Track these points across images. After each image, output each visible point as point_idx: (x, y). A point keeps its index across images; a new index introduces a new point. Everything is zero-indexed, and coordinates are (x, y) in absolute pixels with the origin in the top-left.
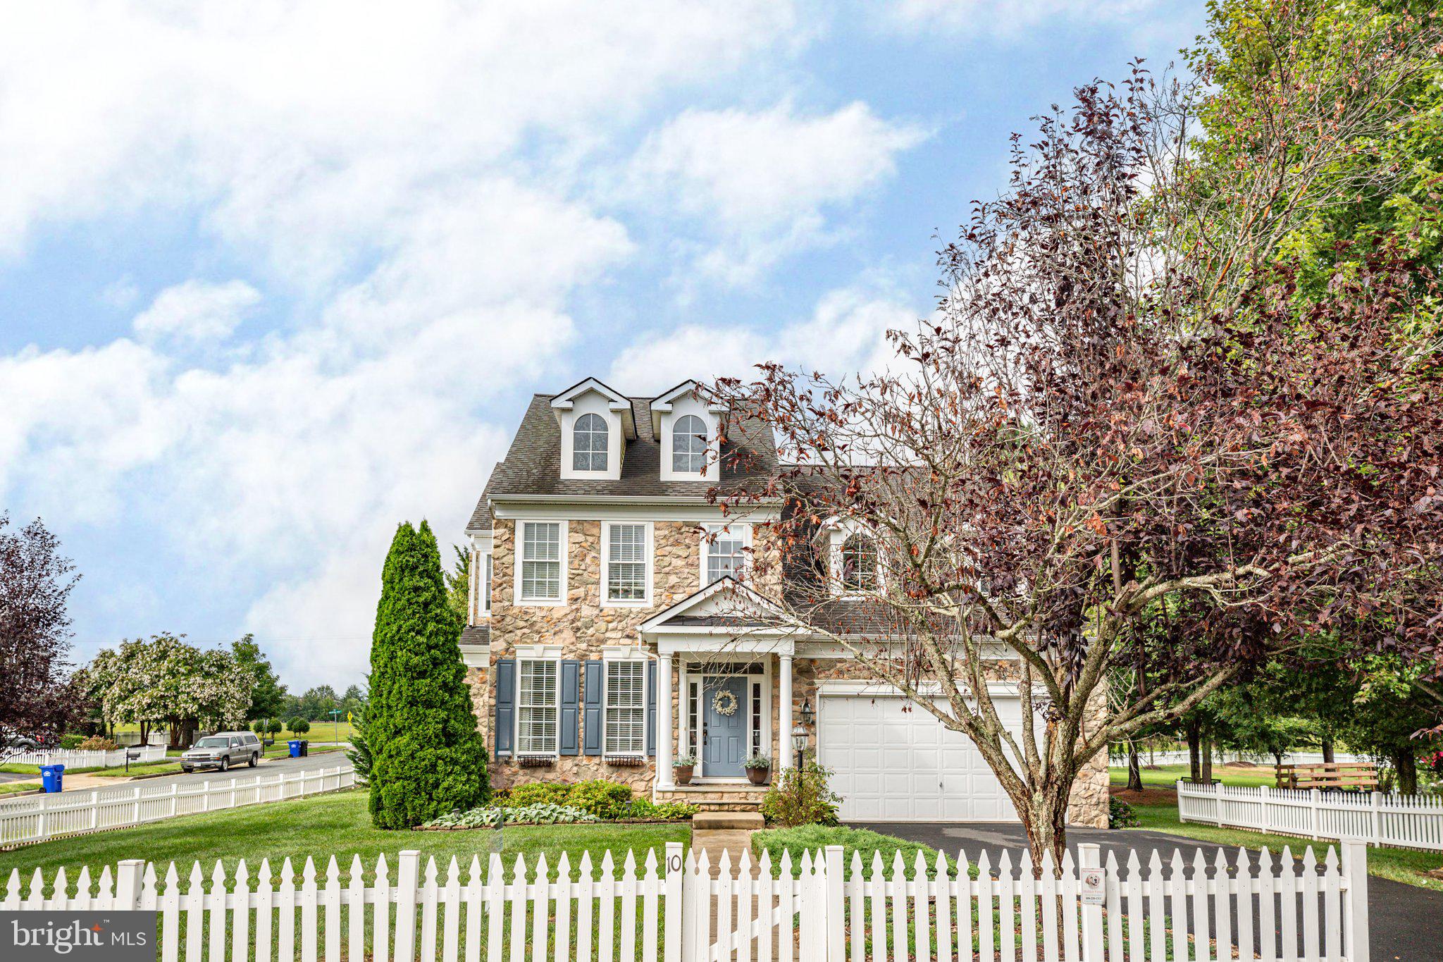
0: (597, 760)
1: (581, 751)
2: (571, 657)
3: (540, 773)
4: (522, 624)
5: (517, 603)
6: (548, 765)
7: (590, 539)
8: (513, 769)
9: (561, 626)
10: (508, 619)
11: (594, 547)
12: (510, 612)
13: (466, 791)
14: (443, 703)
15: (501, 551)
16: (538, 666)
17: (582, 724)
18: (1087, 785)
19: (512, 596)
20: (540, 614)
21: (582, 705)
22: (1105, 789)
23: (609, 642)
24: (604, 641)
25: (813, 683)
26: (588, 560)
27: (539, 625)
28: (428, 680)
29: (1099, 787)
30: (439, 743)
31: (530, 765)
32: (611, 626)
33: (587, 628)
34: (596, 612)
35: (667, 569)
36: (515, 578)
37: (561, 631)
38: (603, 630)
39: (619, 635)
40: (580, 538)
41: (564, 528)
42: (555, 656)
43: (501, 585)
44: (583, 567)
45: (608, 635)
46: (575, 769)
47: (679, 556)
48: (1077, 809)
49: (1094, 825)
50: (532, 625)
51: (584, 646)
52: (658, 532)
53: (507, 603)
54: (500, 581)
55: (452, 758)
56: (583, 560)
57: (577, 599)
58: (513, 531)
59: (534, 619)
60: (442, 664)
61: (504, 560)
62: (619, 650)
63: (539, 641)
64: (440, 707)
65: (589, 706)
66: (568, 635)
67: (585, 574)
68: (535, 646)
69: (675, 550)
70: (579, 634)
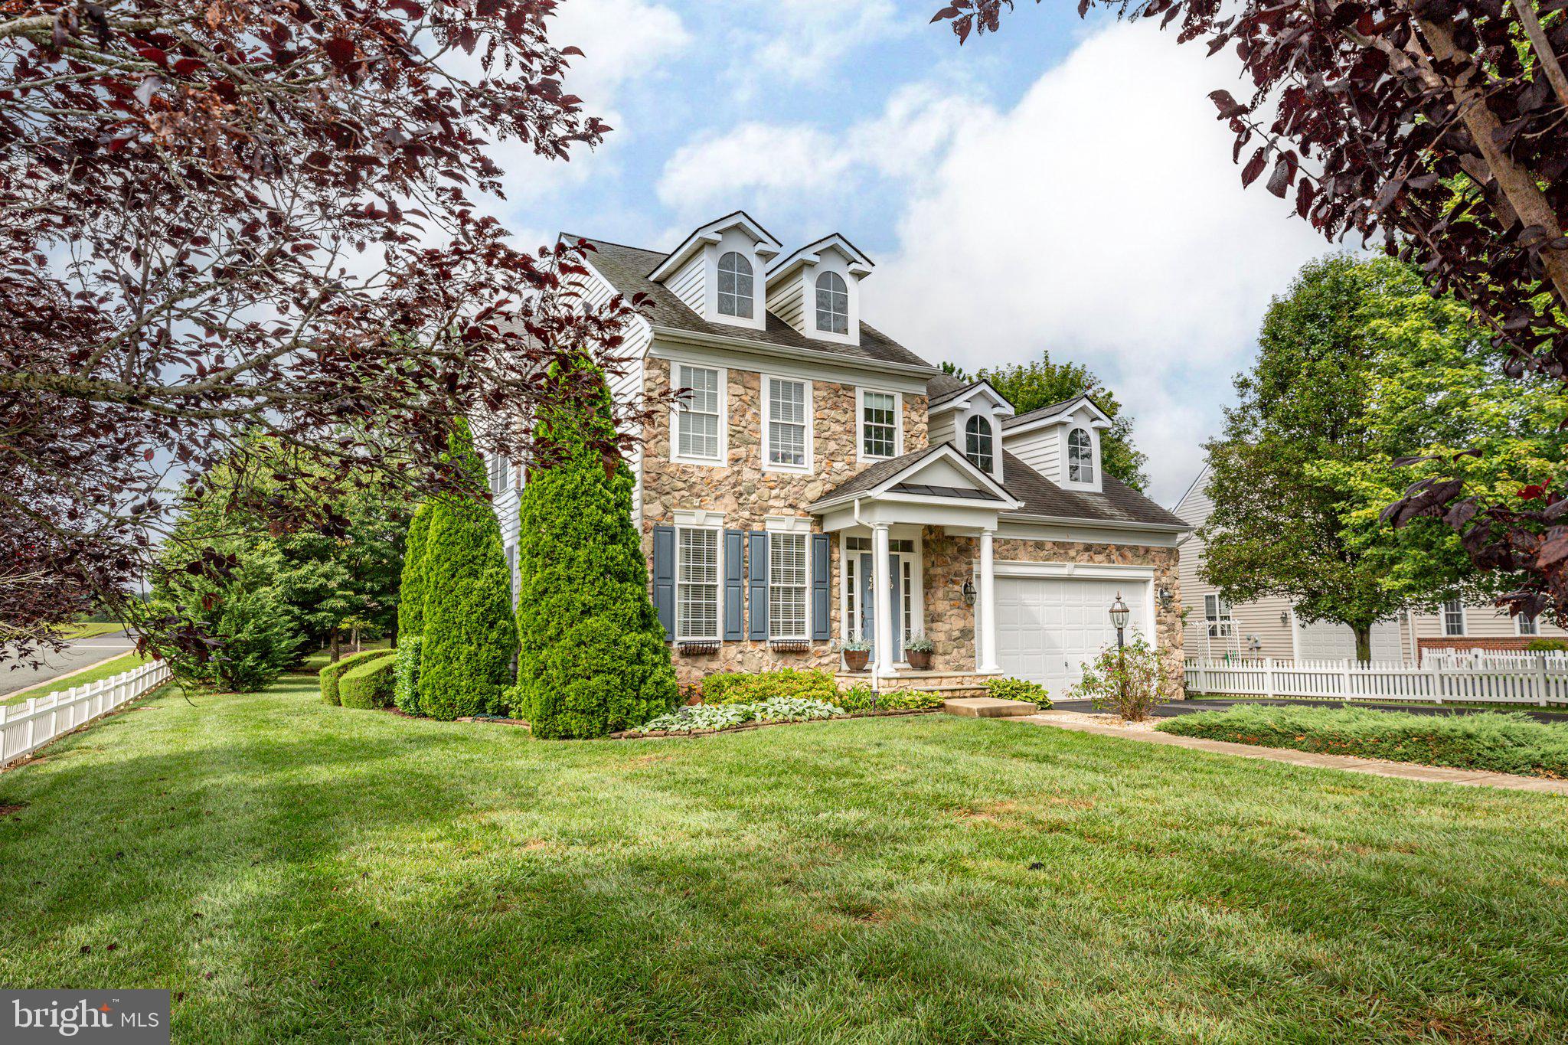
0: (761, 646)
1: (746, 635)
2: (733, 526)
3: (704, 663)
4: (680, 485)
5: (673, 460)
6: (711, 653)
7: (751, 393)
8: (675, 658)
9: (723, 490)
10: (664, 478)
11: (754, 401)
12: (667, 470)
16: (698, 534)
17: (748, 605)
19: (668, 450)
20: (699, 474)
21: (746, 583)
23: (772, 511)
24: (766, 510)
26: (749, 416)
27: (699, 487)
31: (691, 653)
32: (774, 492)
33: (750, 494)
34: (758, 476)
35: (827, 434)
36: (671, 429)
37: (722, 496)
38: (766, 497)
39: (781, 503)
40: (740, 390)
41: (723, 377)
42: (716, 524)
43: (655, 436)
44: (743, 424)
45: (771, 502)
46: (739, 657)
47: (838, 421)
50: (692, 486)
51: (747, 514)
52: (817, 393)
53: (663, 459)
54: (654, 432)
56: (742, 416)
57: (737, 460)
59: (693, 480)
61: (659, 407)
62: (782, 520)
63: (700, 507)
65: (754, 584)
66: (729, 500)
67: (746, 432)
68: (697, 512)
69: (833, 413)
70: (741, 500)
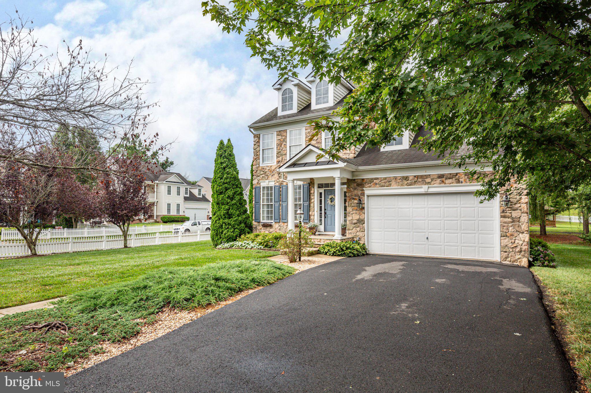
0: (286, 224)
1: (281, 221)
2: (277, 184)
3: (268, 229)
4: (262, 173)
5: (261, 165)
6: (270, 226)
7: (283, 137)
8: (260, 227)
9: (274, 172)
10: (258, 172)
11: (285, 140)
12: (259, 169)
13: (232, 235)
14: (228, 203)
15: (256, 146)
16: (268, 188)
17: (281, 210)
18: (513, 241)
19: (259, 163)
20: (268, 168)
21: (281, 203)
22: (525, 243)
25: (363, 190)
26: (283, 146)
27: (268, 173)
28: (223, 195)
29: (521, 242)
30: (225, 217)
36: (260, 156)
37: (274, 175)
40: (280, 137)
41: (275, 134)
42: (272, 184)
44: (281, 149)
46: (279, 227)
48: (506, 254)
49: (518, 263)
51: (282, 180)
52: (306, 131)
53: (258, 166)
54: (255, 158)
55: (228, 223)
56: (281, 146)
57: (279, 162)
58: (259, 138)
59: (266, 171)
60: (229, 189)
61: (257, 149)
63: (267, 179)
64: (227, 205)
65: (283, 203)
66: (276, 176)
67: (282, 152)
68: (266, 181)
70: (280, 175)
